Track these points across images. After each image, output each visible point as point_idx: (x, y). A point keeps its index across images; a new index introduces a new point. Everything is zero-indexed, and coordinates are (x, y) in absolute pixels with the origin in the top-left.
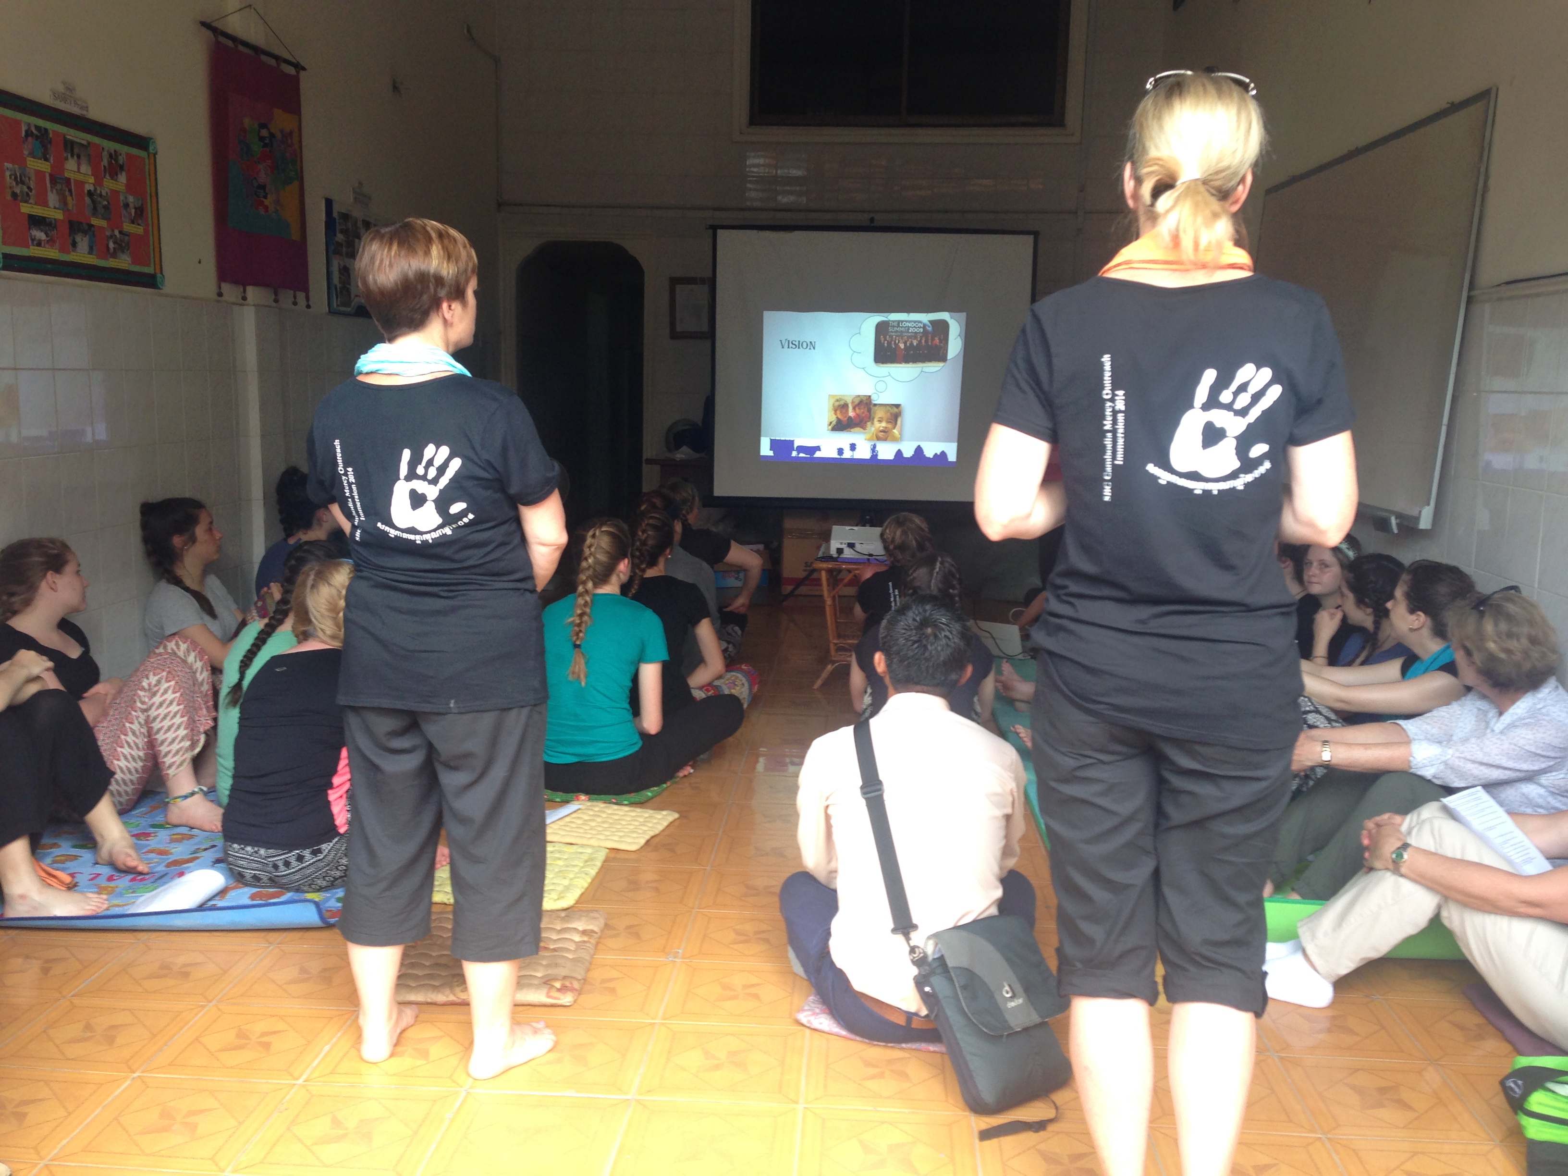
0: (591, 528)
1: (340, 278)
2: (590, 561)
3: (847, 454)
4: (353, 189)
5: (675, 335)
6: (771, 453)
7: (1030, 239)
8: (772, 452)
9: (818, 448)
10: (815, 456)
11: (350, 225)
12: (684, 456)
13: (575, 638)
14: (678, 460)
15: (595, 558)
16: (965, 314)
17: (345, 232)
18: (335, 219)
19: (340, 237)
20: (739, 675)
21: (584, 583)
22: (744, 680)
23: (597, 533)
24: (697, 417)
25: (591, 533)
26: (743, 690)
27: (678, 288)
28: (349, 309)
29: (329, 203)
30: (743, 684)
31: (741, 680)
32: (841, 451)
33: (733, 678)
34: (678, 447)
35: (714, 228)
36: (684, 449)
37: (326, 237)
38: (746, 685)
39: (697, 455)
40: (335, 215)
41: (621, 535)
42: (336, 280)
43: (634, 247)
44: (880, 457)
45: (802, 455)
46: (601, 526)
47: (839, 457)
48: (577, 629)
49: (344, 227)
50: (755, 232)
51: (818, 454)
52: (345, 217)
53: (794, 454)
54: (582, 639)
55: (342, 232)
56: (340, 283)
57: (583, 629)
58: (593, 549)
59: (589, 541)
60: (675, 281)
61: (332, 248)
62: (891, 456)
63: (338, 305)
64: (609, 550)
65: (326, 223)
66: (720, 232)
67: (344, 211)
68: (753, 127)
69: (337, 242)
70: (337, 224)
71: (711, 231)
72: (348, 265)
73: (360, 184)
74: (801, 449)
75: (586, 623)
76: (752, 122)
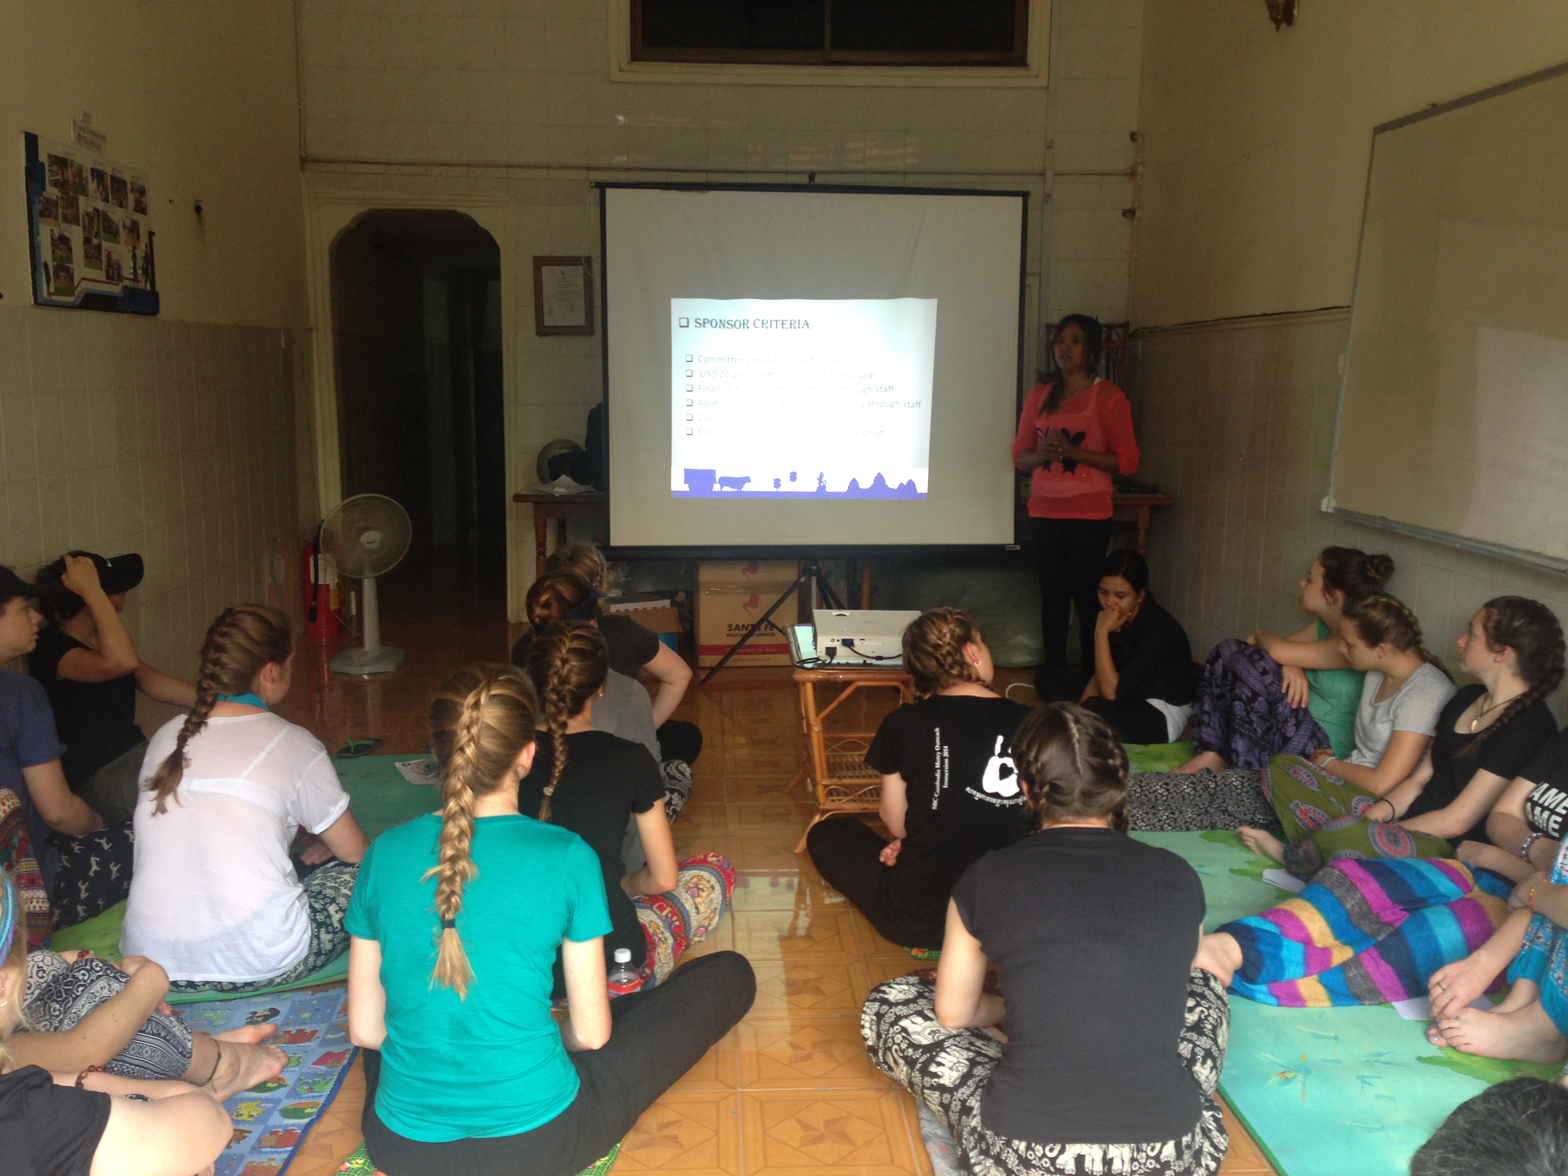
0: (470, 691)
1: (53, 252)
2: (470, 751)
3: (787, 486)
4: (74, 123)
5: (543, 331)
6: (686, 488)
7: (1019, 200)
8: (687, 485)
9: (747, 480)
10: (743, 489)
11: (69, 175)
12: (565, 490)
13: (444, 907)
14: (557, 495)
15: (478, 745)
16: (934, 302)
17: (60, 184)
18: (43, 164)
19: (52, 192)
20: (705, 874)
21: (457, 795)
22: (713, 881)
23: (483, 699)
24: (578, 434)
25: (470, 699)
26: (713, 896)
27: (545, 270)
28: (70, 299)
29: (31, 141)
30: (713, 888)
31: (708, 882)
32: (777, 483)
33: (695, 880)
34: (554, 477)
35: (602, 187)
36: (564, 479)
37: (27, 192)
38: (718, 887)
39: (583, 488)
40: (43, 158)
41: (526, 702)
42: (46, 254)
43: (485, 218)
44: (828, 490)
45: (726, 489)
46: (488, 687)
47: (775, 490)
48: (445, 888)
49: (59, 177)
50: (658, 191)
51: (747, 488)
52: (61, 163)
53: (716, 487)
54: (457, 909)
55: (55, 184)
56: (54, 259)
57: (457, 887)
58: (474, 730)
59: (466, 716)
60: (540, 262)
61: (38, 207)
62: (844, 488)
63: (50, 294)
64: (502, 730)
65: (28, 170)
66: (609, 192)
67: (60, 154)
68: (636, 62)
69: (48, 200)
70: (47, 173)
71: (597, 191)
72: (67, 234)
73: (87, 116)
74: (724, 481)
75: (464, 876)
76: (635, 57)
